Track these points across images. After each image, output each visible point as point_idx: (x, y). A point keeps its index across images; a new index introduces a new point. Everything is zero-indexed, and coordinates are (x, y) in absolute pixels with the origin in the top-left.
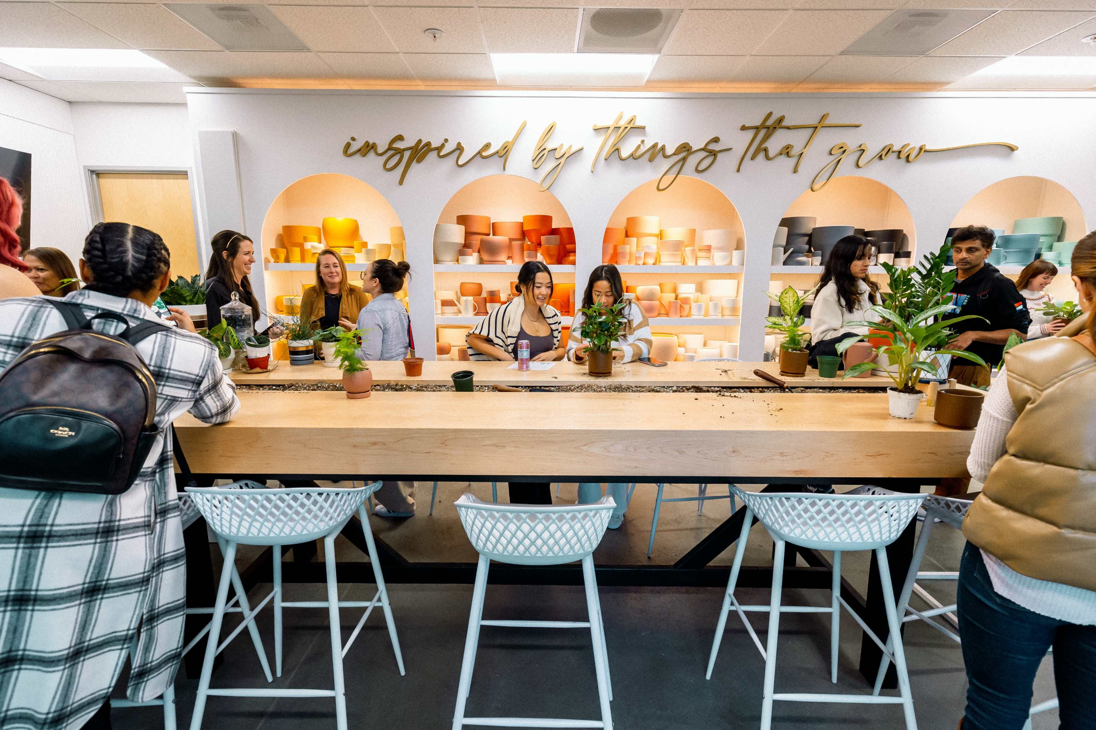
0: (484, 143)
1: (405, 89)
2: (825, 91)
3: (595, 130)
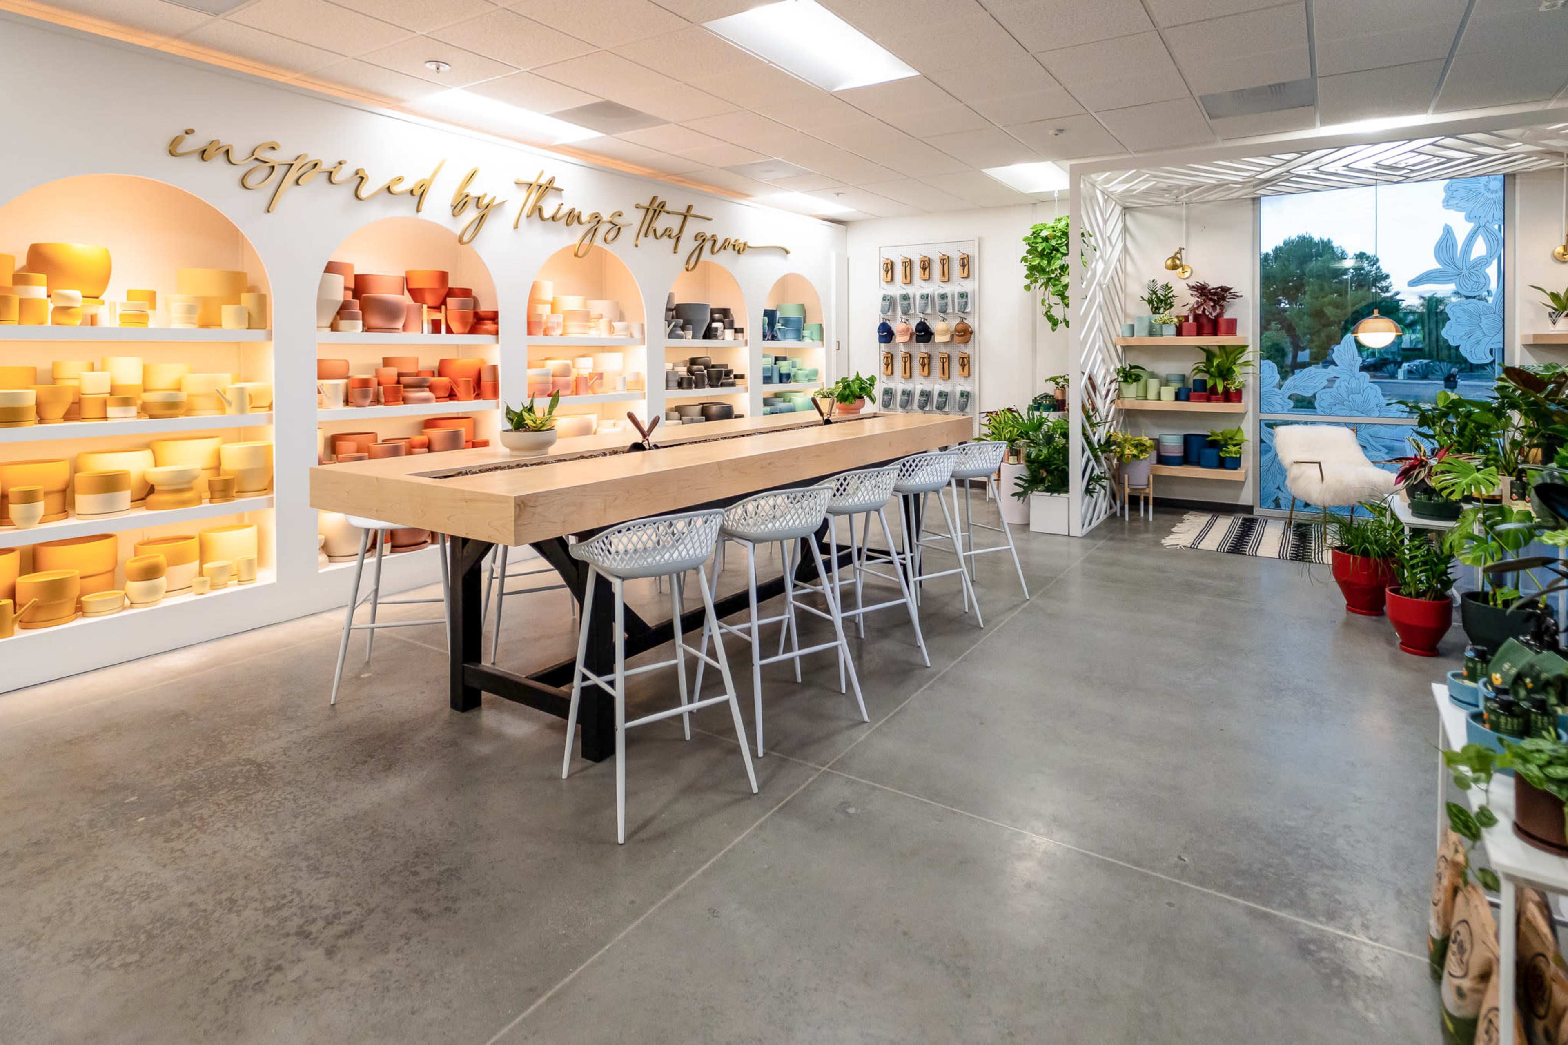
0: (398, 175)
1: (255, 73)
2: (683, 184)
3: (516, 183)
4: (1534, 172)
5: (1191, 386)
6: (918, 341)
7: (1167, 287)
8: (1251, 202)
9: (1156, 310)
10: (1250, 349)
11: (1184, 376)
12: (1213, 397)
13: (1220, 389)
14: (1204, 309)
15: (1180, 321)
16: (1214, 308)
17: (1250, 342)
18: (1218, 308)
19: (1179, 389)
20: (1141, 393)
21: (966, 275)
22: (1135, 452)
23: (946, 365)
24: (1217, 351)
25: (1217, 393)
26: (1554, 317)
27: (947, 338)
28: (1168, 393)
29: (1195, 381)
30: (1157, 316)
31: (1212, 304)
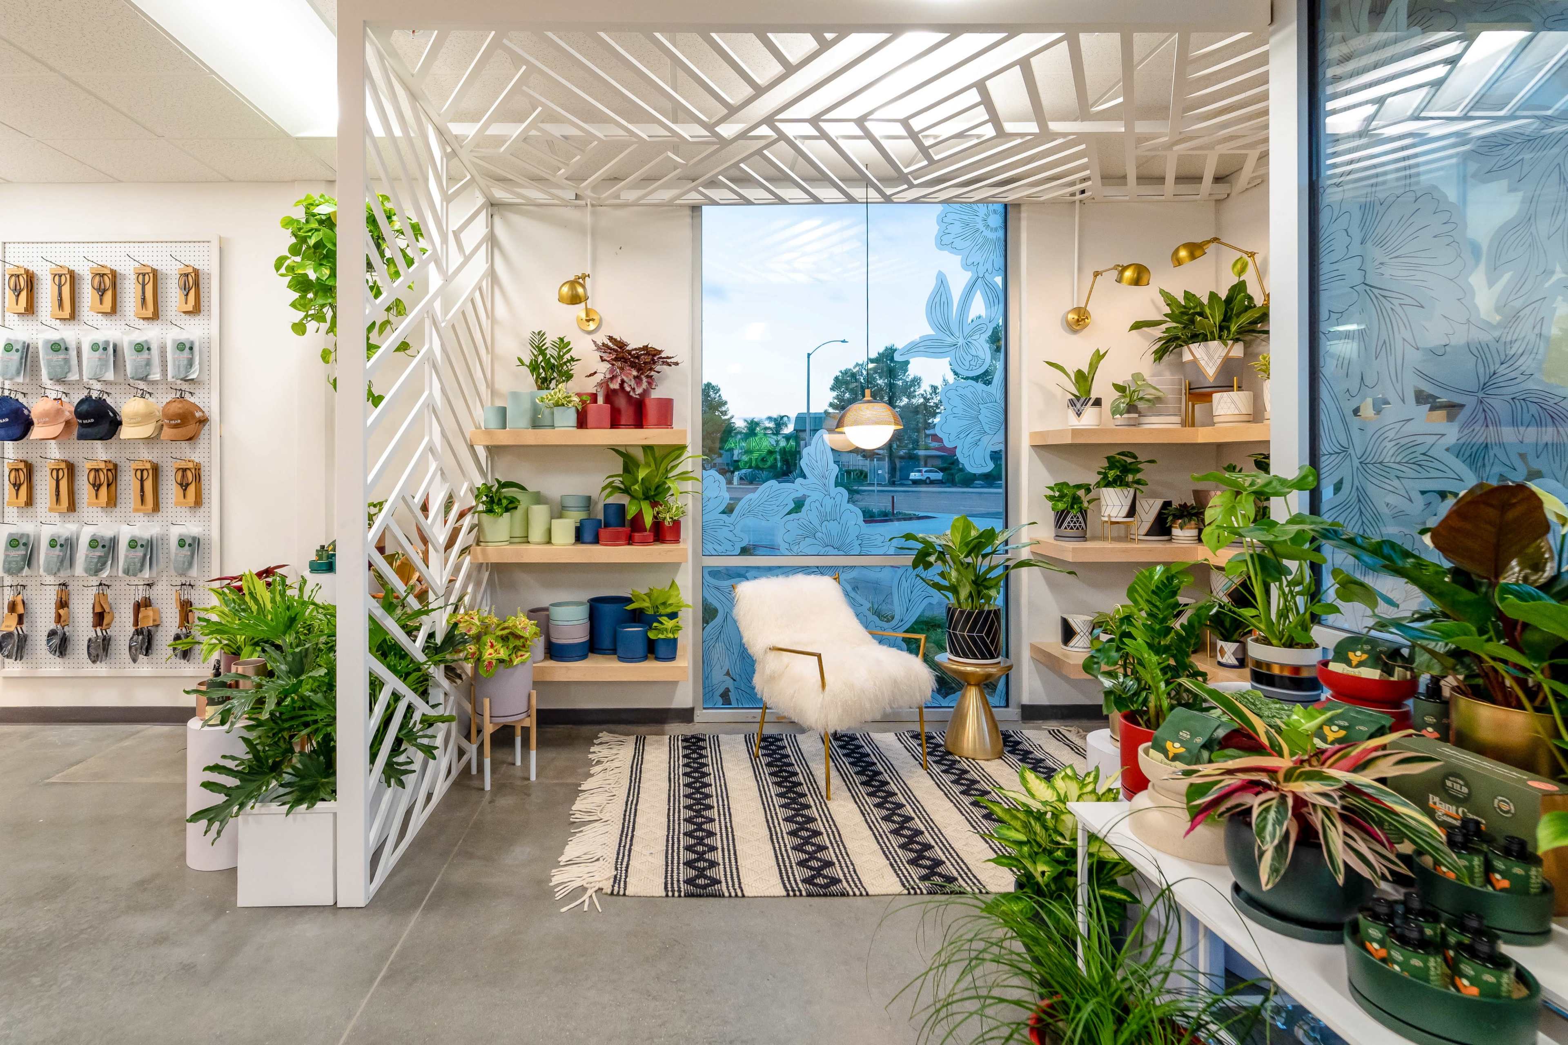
4: (1043, 203)
5: (601, 516)
6: (81, 437)
7: (563, 344)
8: (688, 212)
9: (544, 383)
10: (689, 452)
11: (589, 498)
12: (637, 536)
13: (648, 521)
14: (623, 381)
15: (583, 402)
16: (638, 379)
17: (688, 442)
18: (645, 380)
19: (581, 521)
20: (518, 532)
21: (190, 307)
22: (503, 653)
23: (148, 485)
24: (639, 455)
25: (644, 529)
26: (1078, 405)
27: (147, 430)
28: (563, 531)
29: (606, 506)
30: (544, 393)
31: (635, 373)
